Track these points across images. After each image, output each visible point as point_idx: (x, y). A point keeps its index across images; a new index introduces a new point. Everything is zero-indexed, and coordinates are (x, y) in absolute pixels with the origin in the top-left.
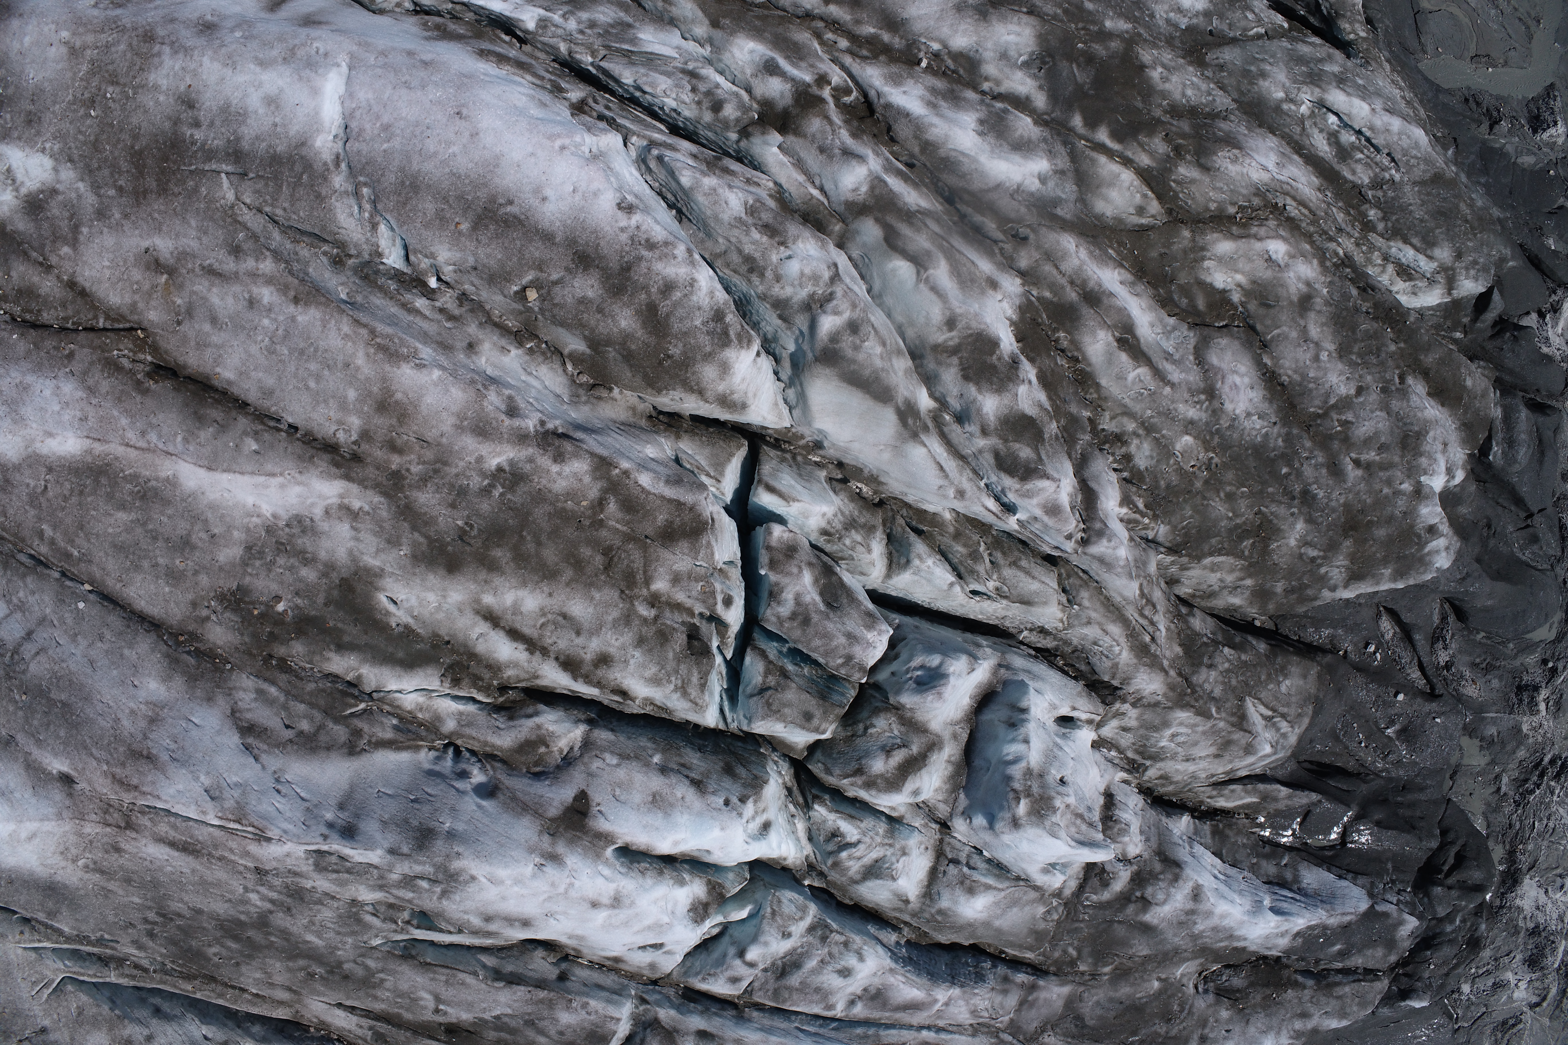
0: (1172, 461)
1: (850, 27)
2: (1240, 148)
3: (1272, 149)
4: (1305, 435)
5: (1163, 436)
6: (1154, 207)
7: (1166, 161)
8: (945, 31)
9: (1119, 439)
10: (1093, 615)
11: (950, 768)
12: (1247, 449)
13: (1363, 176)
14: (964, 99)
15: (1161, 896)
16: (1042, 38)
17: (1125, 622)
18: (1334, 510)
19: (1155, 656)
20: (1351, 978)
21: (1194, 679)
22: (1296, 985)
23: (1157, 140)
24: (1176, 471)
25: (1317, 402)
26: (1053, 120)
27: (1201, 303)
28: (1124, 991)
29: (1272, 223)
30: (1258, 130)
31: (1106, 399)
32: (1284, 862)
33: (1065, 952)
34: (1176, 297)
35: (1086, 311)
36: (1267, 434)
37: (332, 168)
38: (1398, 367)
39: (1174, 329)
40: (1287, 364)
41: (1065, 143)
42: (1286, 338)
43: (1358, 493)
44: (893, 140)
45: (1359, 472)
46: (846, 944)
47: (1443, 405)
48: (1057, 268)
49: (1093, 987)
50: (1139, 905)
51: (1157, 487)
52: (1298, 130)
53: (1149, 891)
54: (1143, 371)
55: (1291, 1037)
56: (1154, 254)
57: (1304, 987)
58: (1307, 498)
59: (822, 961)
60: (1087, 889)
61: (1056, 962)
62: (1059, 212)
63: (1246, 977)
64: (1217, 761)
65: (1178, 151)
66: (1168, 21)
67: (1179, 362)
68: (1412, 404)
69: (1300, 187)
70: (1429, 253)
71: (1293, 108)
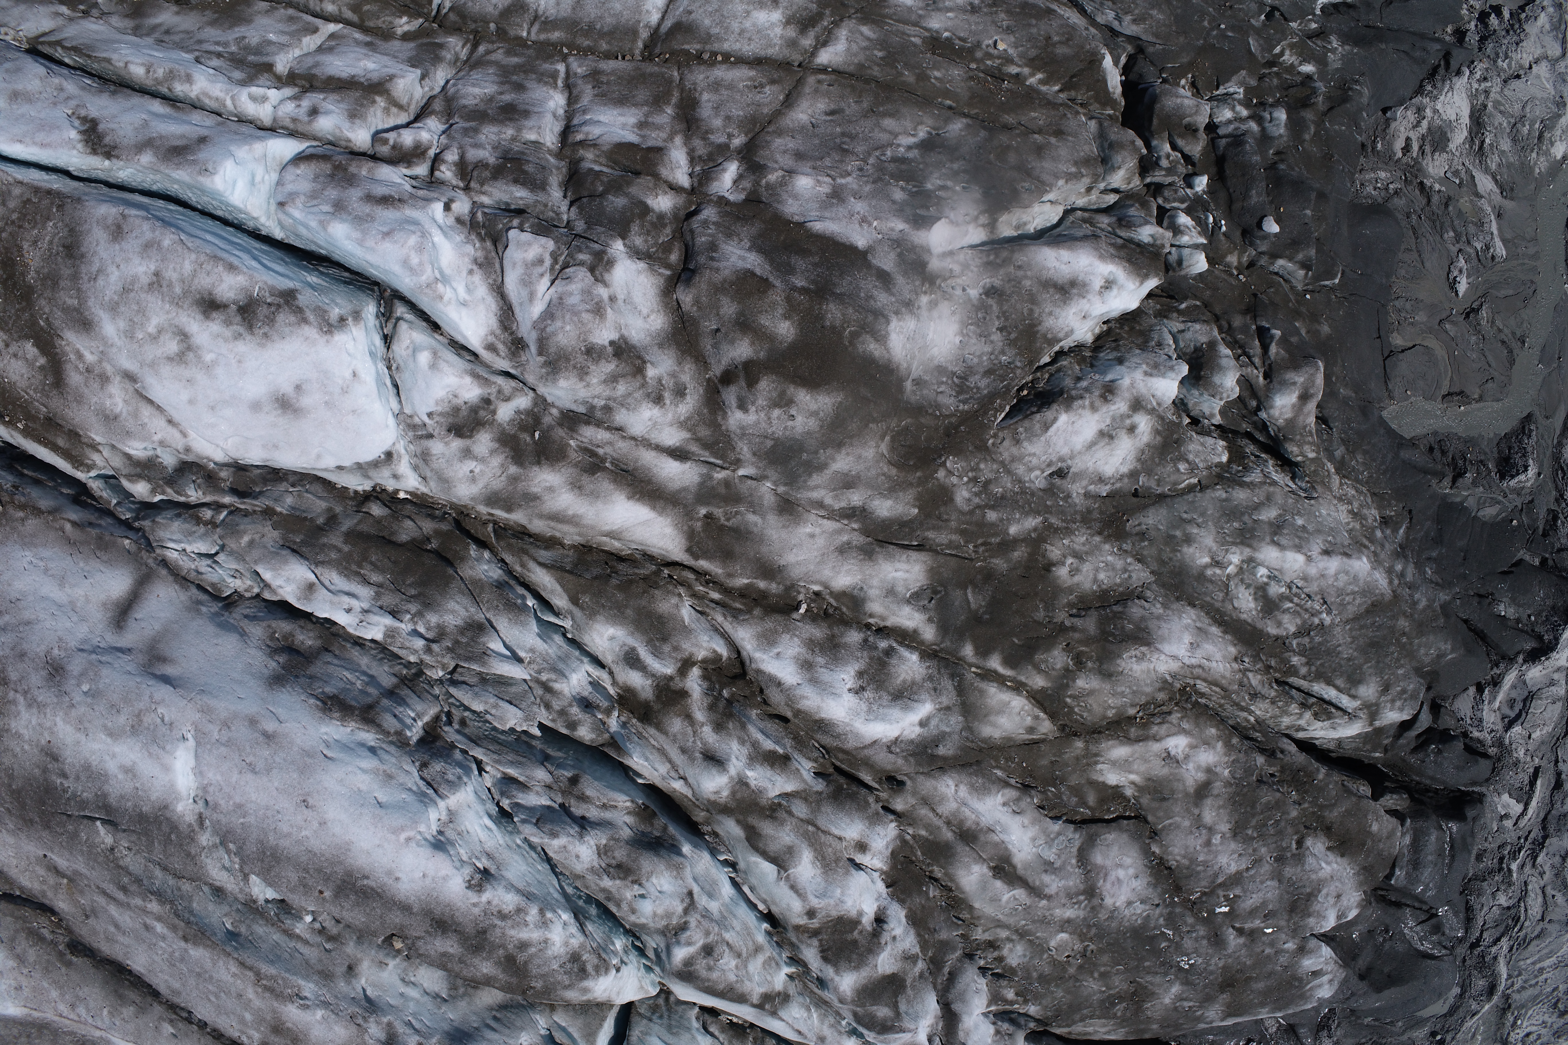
0: (1045, 956)
1: (722, 579)
2: (1148, 644)
3: (1187, 627)
4: (1188, 913)
5: (1037, 938)
6: (1046, 727)
7: (1064, 676)
8: (827, 573)
9: (992, 945)
12: (1125, 934)
13: (1289, 626)
14: (846, 646)
16: (932, 572)
18: (1212, 973)
23: (1056, 652)
24: (1049, 962)
25: (1204, 883)
26: (942, 650)
29: (1175, 717)
30: (1176, 606)
31: (979, 918)
34: (1065, 798)
35: (961, 849)
36: (1148, 916)
37: (197, 829)
38: (1297, 832)
39: (1059, 834)
40: (1176, 851)
41: (952, 676)
42: (1178, 827)
43: (1238, 957)
44: (765, 702)
45: (1242, 940)
47: (1342, 856)
48: (934, 810)
51: (1029, 978)
52: (1221, 594)
54: (1020, 893)
56: (1044, 762)
62: (942, 751)
65: (1079, 662)
66: (1087, 495)
67: (1059, 869)
68: (1307, 867)
69: (1214, 664)
70: (1353, 692)
71: (1218, 571)
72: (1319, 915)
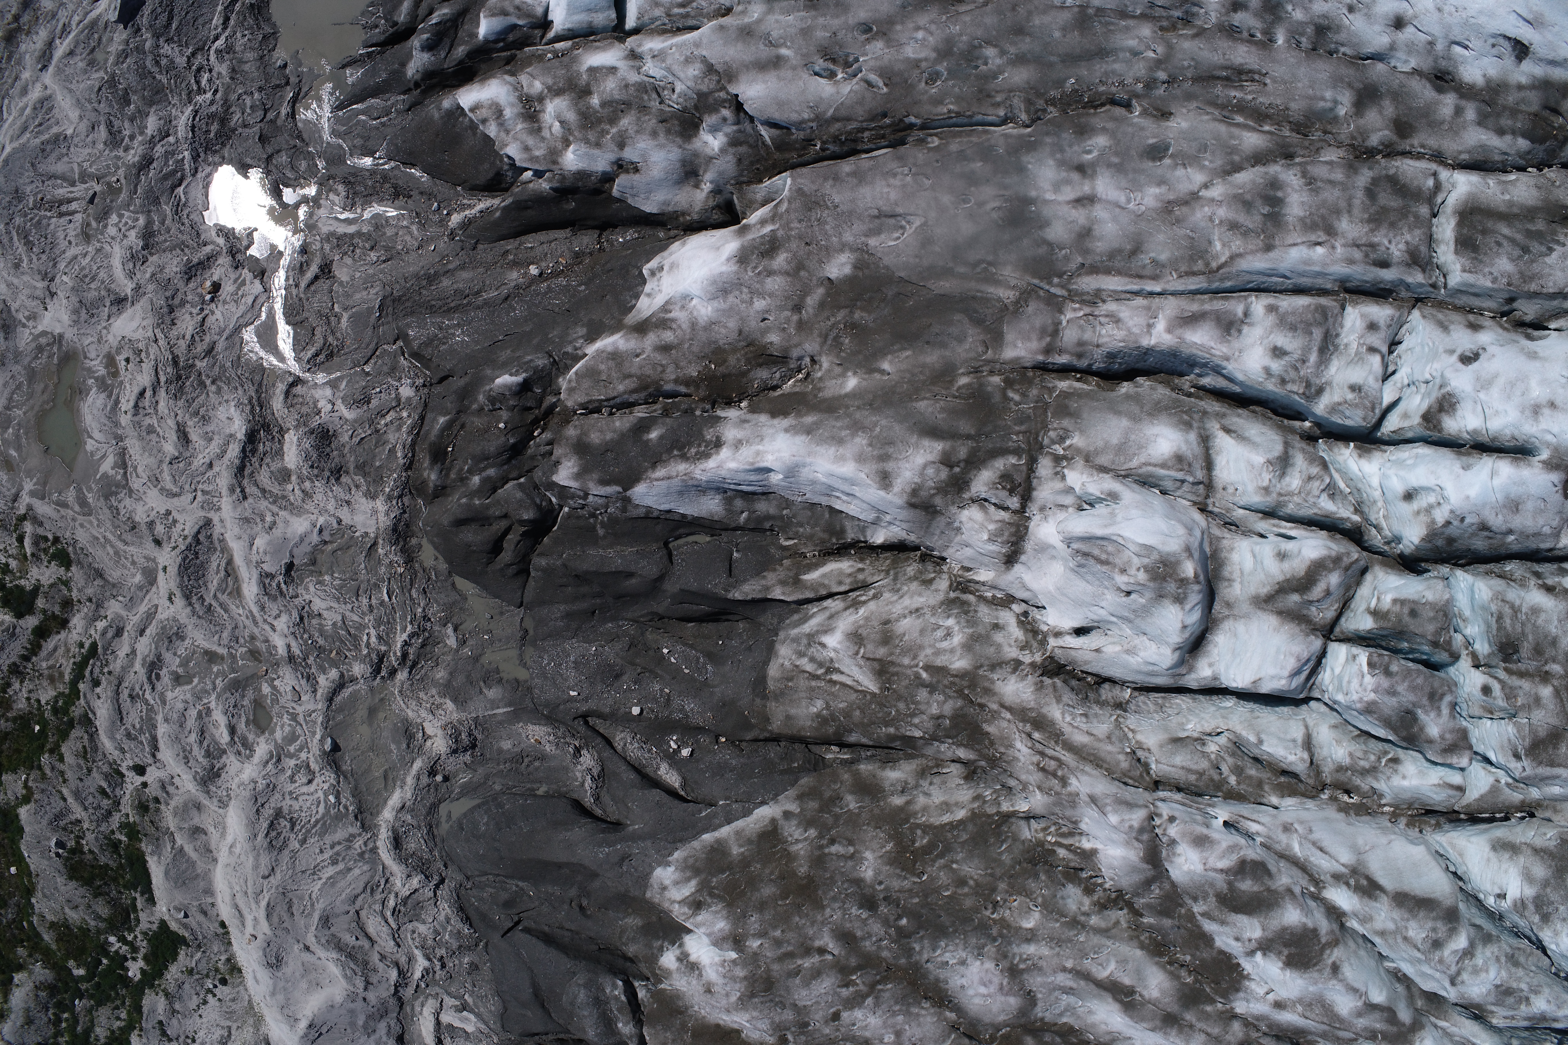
0: (1040, 900)
4: (891, 961)
5: (1057, 921)
9: (1102, 906)
10: (1110, 748)
11: (1226, 573)
12: (955, 931)
15: (930, 471)
17: (1069, 747)
18: (834, 899)
19: (1024, 720)
20: (618, 400)
21: (960, 703)
22: (688, 382)
24: (1032, 893)
25: (886, 995)
28: (932, 358)
31: (1131, 938)
32: (744, 515)
33: (1024, 395)
35: (1174, 1008)
36: (934, 950)
39: (1061, 1014)
40: (928, 1020)
43: (813, 923)
45: (818, 943)
46: (1283, 382)
47: (717, 1026)
48: (1207, 1034)
49: (975, 359)
50: (954, 459)
51: (1047, 872)
53: (944, 474)
54: (1102, 974)
55: (673, 320)
57: (676, 381)
58: (869, 903)
59: (1304, 362)
60: (1024, 468)
61: (1030, 382)
63: (752, 381)
64: (885, 617)
72: (734, 979)
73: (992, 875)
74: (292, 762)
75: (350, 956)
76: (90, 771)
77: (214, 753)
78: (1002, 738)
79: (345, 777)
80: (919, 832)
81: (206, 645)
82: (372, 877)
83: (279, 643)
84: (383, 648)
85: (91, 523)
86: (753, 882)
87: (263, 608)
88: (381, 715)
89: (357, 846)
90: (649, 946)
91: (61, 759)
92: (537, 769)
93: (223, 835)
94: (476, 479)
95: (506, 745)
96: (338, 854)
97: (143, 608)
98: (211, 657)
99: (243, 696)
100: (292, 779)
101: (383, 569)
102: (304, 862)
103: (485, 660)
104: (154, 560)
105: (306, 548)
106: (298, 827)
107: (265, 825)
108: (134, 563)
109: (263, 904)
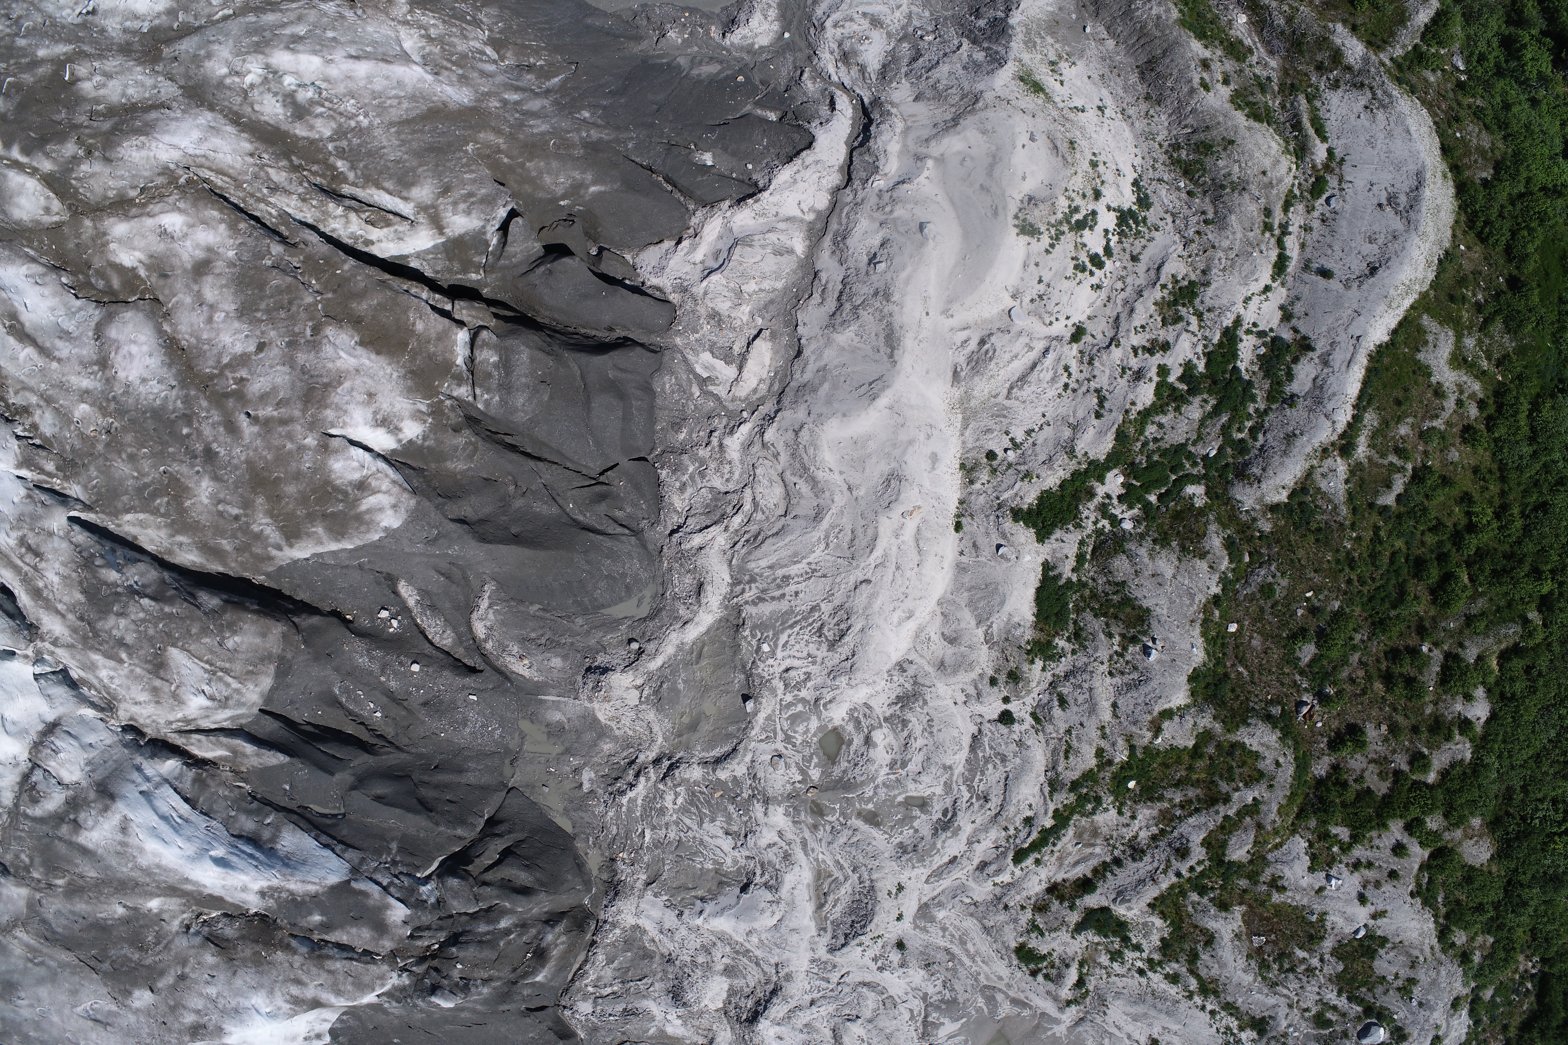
0: (73, 428)
2: (149, 134)
3: (200, 125)
4: (201, 396)
5: (62, 406)
6: (56, 206)
7: (73, 163)
9: (26, 411)
12: (144, 413)
13: (324, 129)
15: (90, 823)
17: (15, 568)
18: (236, 468)
19: (49, 601)
21: (99, 624)
22: (287, 948)
23: (68, 145)
24: (78, 436)
25: (211, 363)
27: (116, 283)
28: (83, 907)
29: (173, 199)
30: (195, 111)
31: (7, 379)
32: (268, 821)
33: (16, 856)
34: (93, 280)
36: (166, 397)
38: (310, 319)
39: (80, 309)
40: (183, 328)
42: (183, 303)
43: (256, 450)
45: (255, 429)
47: (378, 353)
49: (49, 896)
50: (73, 826)
51: (64, 451)
52: (239, 100)
53: (82, 817)
54: (29, 351)
55: (288, 1002)
56: (71, 245)
57: (295, 952)
58: (209, 457)
60: (22, 803)
63: (239, 929)
65: (87, 151)
66: (125, 30)
67: (76, 339)
68: (323, 355)
69: (221, 155)
70: (405, 194)
71: (237, 79)
72: (338, 408)
73: (107, 459)
74: (804, 693)
75: (806, 469)
76: (1069, 732)
77: (897, 722)
78: (71, 586)
79: (744, 667)
80: (162, 510)
81: (874, 832)
82: (749, 553)
83: (778, 817)
84: (661, 786)
85: (987, 978)
86: (303, 500)
87: (786, 857)
88: (686, 719)
89: (754, 591)
90: (439, 442)
91: (1100, 752)
92: (533, 630)
93: (921, 629)
94: (504, 924)
95: (557, 662)
96: (779, 587)
97: (946, 883)
98: (872, 819)
99: (844, 772)
100: (808, 676)
101: (646, 859)
102: (820, 586)
103: (558, 749)
104: (916, 927)
105: (723, 900)
106: (817, 625)
107: (846, 639)
108: (944, 929)
109: (878, 553)
